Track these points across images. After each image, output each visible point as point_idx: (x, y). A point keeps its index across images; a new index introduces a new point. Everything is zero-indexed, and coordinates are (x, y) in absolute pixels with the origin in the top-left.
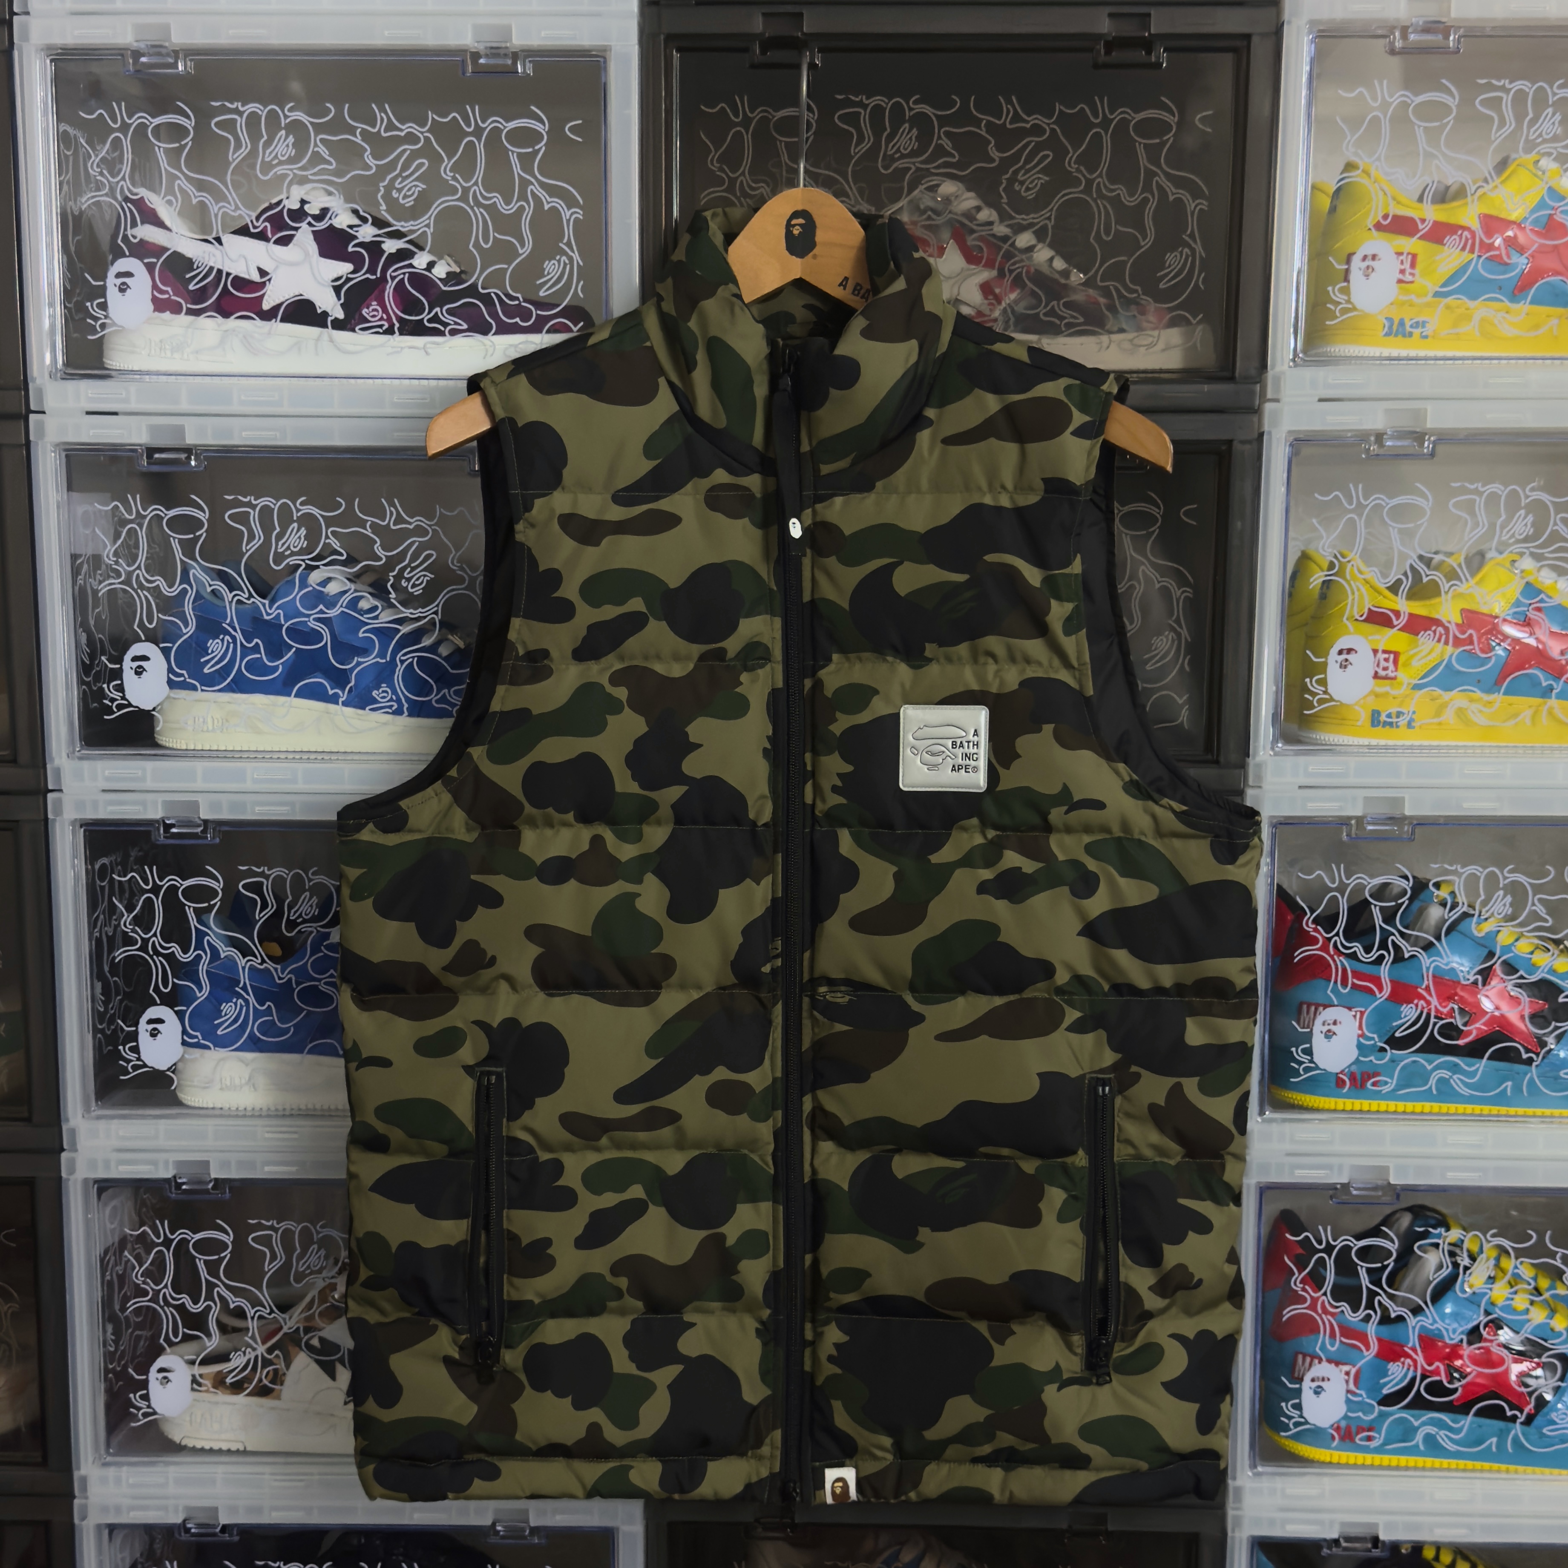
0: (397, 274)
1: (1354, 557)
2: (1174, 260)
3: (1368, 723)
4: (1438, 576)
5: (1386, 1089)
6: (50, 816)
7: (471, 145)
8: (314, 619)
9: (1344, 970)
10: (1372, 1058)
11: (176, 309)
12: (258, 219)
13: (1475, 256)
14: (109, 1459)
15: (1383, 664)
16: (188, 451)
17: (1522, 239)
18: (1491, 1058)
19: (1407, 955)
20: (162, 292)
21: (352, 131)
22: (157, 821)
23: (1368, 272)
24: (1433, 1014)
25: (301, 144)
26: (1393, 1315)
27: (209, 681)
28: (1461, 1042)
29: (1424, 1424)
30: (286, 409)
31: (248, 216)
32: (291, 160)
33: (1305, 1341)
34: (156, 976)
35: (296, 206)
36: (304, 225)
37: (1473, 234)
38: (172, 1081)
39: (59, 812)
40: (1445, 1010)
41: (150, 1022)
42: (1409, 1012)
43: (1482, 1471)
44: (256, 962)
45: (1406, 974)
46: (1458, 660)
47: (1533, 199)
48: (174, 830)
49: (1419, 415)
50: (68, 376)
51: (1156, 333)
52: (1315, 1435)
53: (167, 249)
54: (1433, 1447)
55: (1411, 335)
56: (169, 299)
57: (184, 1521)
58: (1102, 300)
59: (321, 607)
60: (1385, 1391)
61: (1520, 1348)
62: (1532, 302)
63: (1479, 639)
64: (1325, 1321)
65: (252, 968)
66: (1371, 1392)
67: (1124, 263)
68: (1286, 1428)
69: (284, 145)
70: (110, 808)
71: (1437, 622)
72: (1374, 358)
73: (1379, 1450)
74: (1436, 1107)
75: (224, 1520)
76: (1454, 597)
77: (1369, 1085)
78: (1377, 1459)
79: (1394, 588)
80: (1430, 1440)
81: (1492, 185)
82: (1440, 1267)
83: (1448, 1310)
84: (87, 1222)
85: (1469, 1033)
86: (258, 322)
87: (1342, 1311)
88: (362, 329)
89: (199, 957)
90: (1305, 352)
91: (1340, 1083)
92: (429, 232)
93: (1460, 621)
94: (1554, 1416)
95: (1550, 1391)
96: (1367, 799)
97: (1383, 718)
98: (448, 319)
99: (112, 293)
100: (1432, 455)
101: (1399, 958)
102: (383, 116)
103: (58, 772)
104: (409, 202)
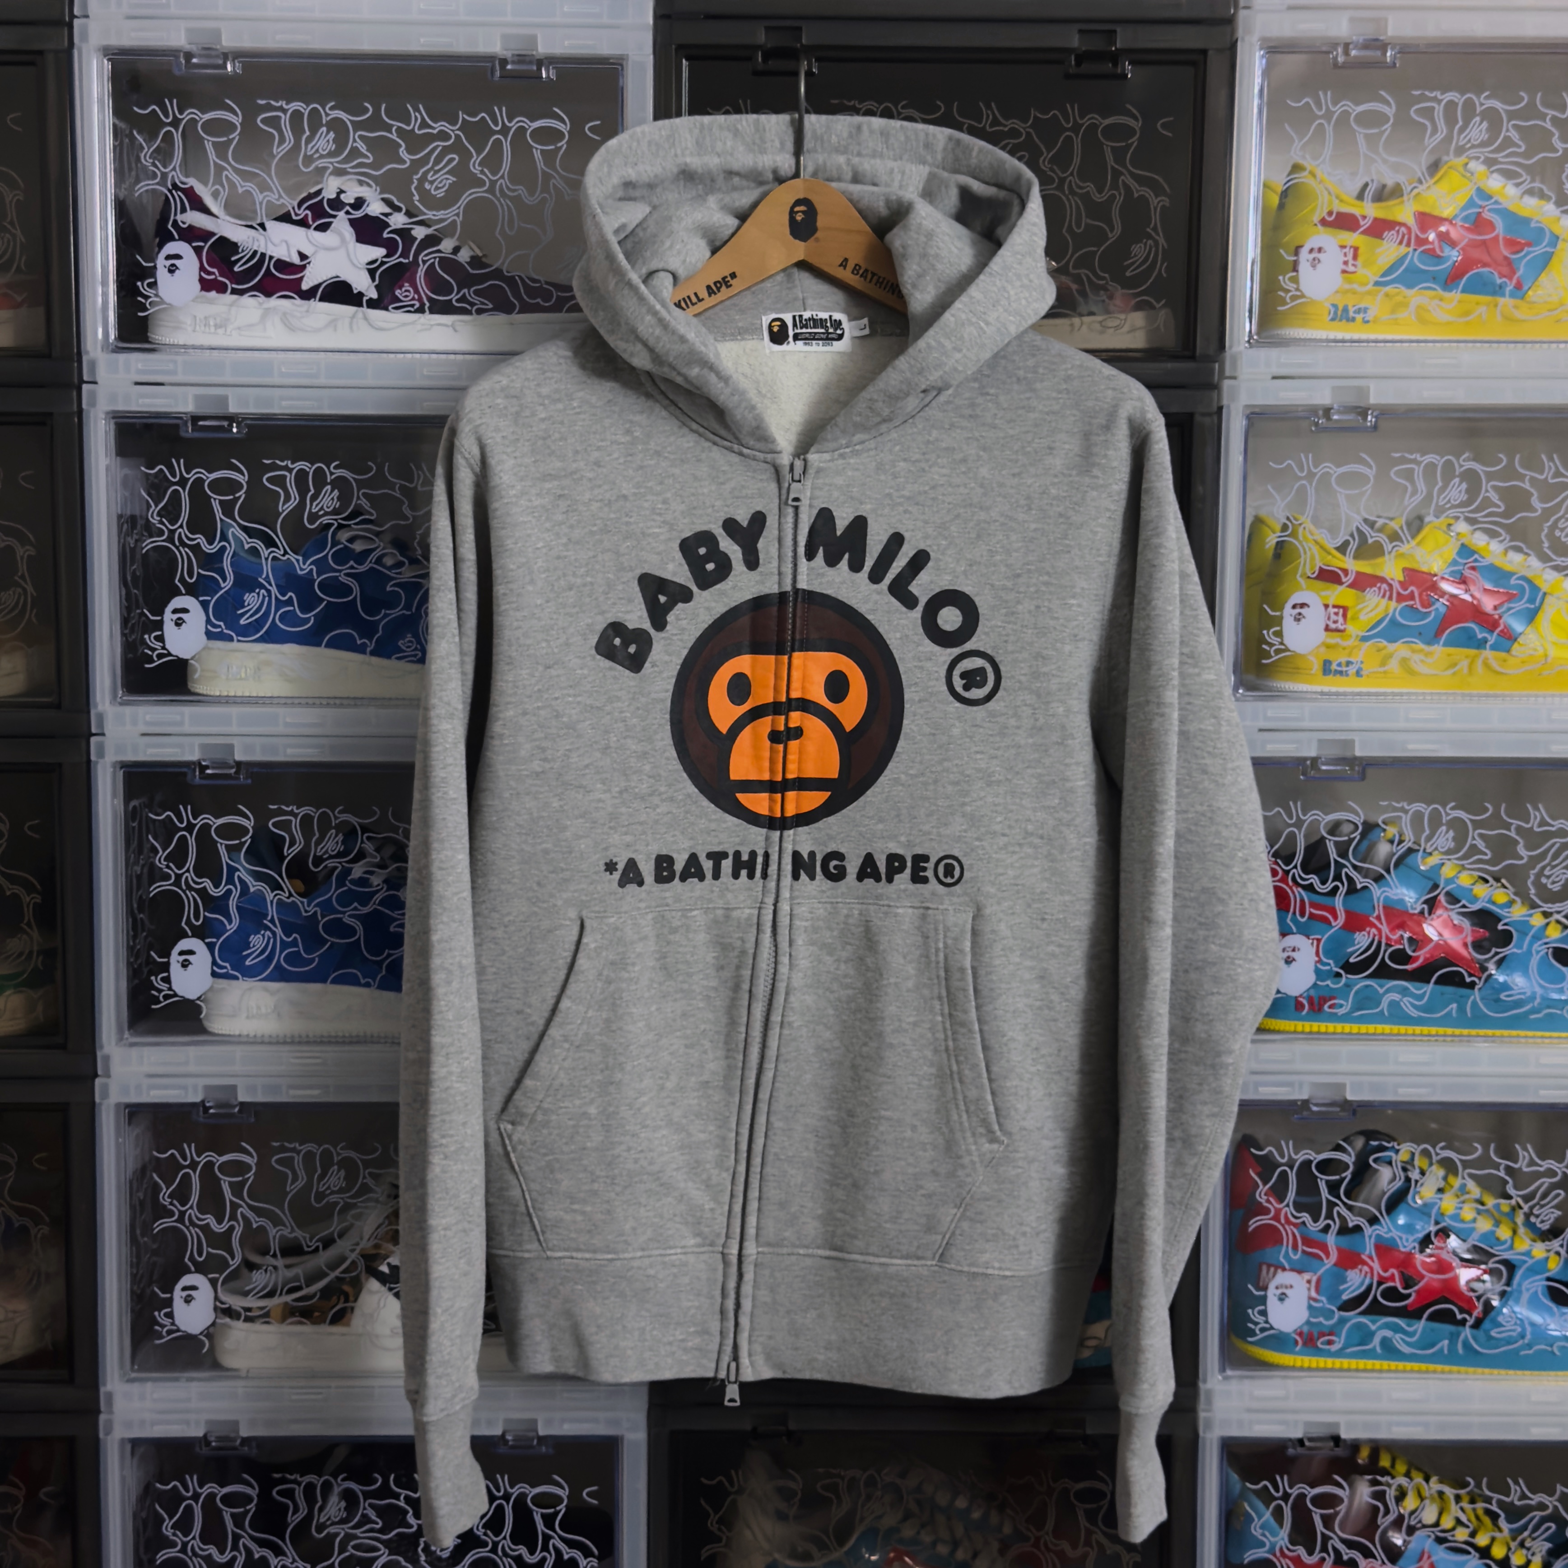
0: (427, 258)
1: (1306, 520)
2: (1139, 250)
3: (1320, 673)
4: (1383, 538)
5: (1341, 1011)
6: (93, 758)
7: (498, 142)
8: (347, 575)
9: (1302, 902)
10: (1329, 982)
11: (221, 289)
12: (300, 205)
13: (1411, 249)
14: (134, 1375)
15: (1333, 617)
16: (231, 419)
17: (1454, 234)
18: (1437, 982)
19: (1359, 886)
20: (209, 273)
21: (388, 128)
22: (193, 763)
23: (1315, 262)
24: (1384, 941)
25: (341, 141)
26: (1351, 1225)
27: (245, 632)
28: (1409, 967)
29: (1380, 1328)
30: (322, 381)
31: (290, 203)
32: (331, 154)
33: (1269, 1253)
34: (189, 911)
35: (333, 196)
36: (341, 214)
37: (1409, 229)
38: (199, 1009)
39: (101, 754)
40: (1394, 937)
41: (182, 953)
42: (1362, 940)
43: (1435, 1372)
44: (284, 896)
45: (1359, 905)
46: (1401, 614)
47: (1462, 198)
48: (209, 771)
49: (1363, 392)
50: (117, 350)
51: (1123, 316)
52: (1279, 1342)
53: (213, 234)
54: (1389, 1351)
55: (1353, 320)
56: (215, 280)
57: (205, 1436)
58: (1074, 287)
59: (352, 563)
60: (1345, 1297)
61: (1467, 1256)
62: (1463, 291)
63: (1420, 595)
64: (1288, 1232)
65: (280, 902)
66: (1330, 1299)
67: (1095, 253)
68: (1253, 1333)
69: (324, 141)
70: (150, 751)
71: (1382, 580)
72: (1321, 341)
73: (1339, 1354)
74: (1387, 1028)
75: (244, 1433)
76: (1396, 557)
77: (1326, 1007)
78: (1338, 1363)
79: (1342, 549)
80: (1386, 1344)
81: (1425, 185)
82: (1394, 1179)
83: (1401, 1221)
84: (118, 1145)
85: (1417, 958)
86: (298, 301)
87: (1304, 1223)
88: (396, 308)
89: (229, 892)
90: (1258, 333)
91: (1299, 1006)
92: (459, 221)
93: (1402, 579)
94: (1500, 1319)
95: (1497, 1297)
96: (1320, 741)
97: (1334, 667)
98: (476, 299)
99: (162, 273)
100: (1375, 427)
101: (1352, 890)
102: (417, 116)
103: (101, 717)
104: (440, 194)
